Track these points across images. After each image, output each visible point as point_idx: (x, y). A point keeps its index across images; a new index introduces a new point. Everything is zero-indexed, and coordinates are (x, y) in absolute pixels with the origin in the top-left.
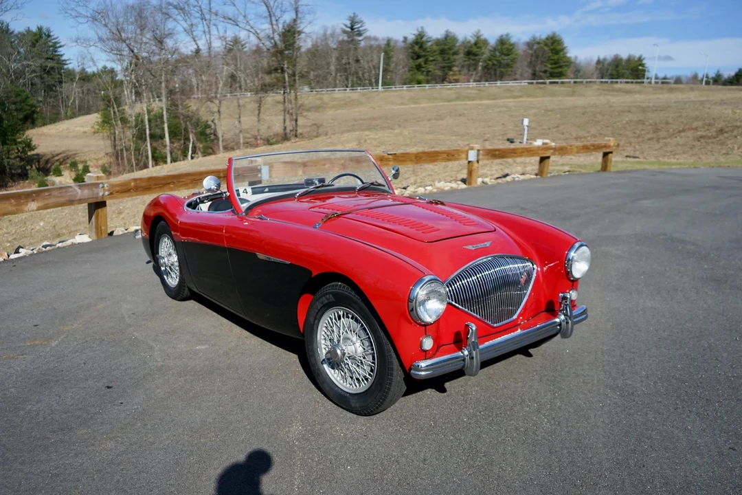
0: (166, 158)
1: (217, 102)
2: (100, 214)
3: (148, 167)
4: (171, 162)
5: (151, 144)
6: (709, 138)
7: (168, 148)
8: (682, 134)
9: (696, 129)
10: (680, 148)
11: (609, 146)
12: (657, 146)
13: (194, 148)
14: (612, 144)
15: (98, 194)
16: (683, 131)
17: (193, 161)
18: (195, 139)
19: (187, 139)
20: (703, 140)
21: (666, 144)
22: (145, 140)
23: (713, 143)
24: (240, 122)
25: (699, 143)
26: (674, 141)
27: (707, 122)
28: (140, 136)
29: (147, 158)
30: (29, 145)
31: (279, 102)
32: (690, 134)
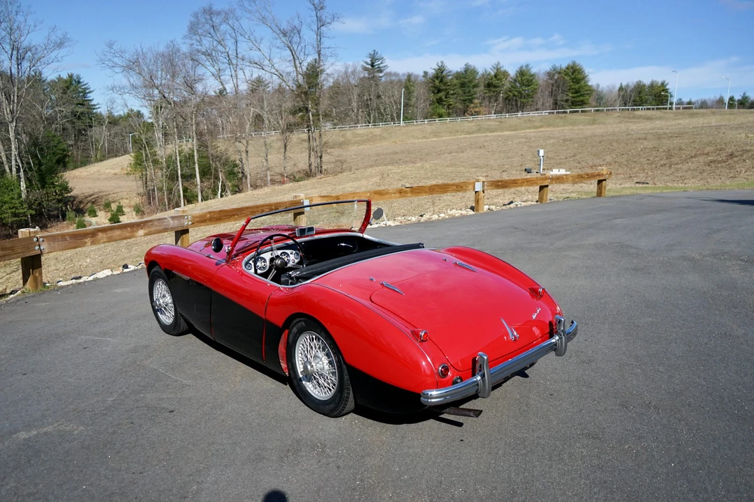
0: (197, 196)
1: (244, 142)
2: (185, 239)
3: (180, 206)
4: (202, 201)
5: (182, 185)
6: (720, 162)
7: (199, 187)
8: (694, 159)
9: (708, 154)
10: (690, 172)
11: (603, 175)
12: (669, 172)
13: (224, 186)
14: (605, 173)
15: (183, 224)
16: (695, 156)
17: (223, 198)
18: (224, 178)
19: (217, 178)
20: (713, 165)
21: (677, 170)
22: (178, 180)
23: (722, 167)
24: (267, 160)
25: (709, 168)
26: (685, 167)
27: (719, 147)
28: (173, 177)
29: (180, 197)
30: (66, 189)
31: (304, 140)
32: (701, 159)
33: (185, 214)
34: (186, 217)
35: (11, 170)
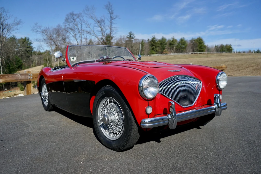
2: (28, 86)
6: (258, 69)
8: (248, 68)
9: (253, 66)
10: (247, 73)
12: (239, 72)
14: (224, 67)
15: (28, 78)
16: (248, 67)
20: (256, 70)
21: (242, 72)
23: (260, 71)
25: (255, 71)
26: (245, 71)
27: (257, 64)
32: (251, 68)
33: (29, 73)
34: (29, 75)
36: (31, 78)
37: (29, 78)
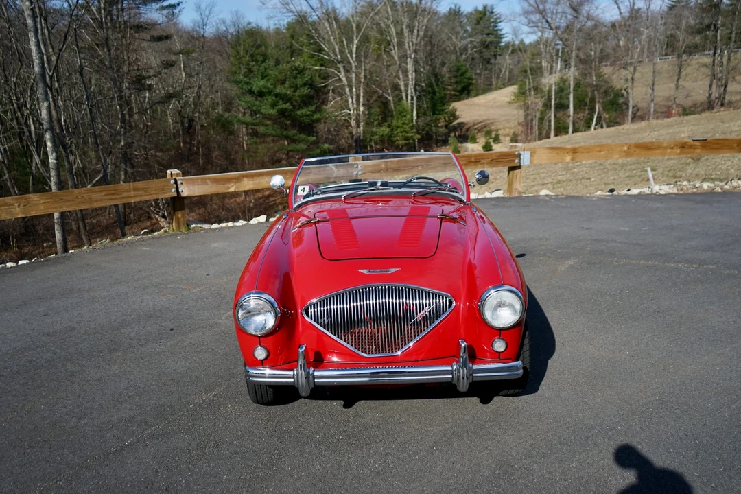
0: (568, 128)
1: (631, 69)
3: (549, 137)
4: (573, 133)
5: (555, 116)
7: (571, 118)
13: (599, 118)
15: (352, 173)
17: (596, 131)
18: (601, 109)
19: (592, 110)
22: (550, 109)
24: (653, 90)
28: (547, 106)
29: (550, 128)
30: (454, 116)
31: (705, 65)
33: (355, 162)
34: (355, 166)
35: (407, 97)
36: (360, 173)
37: (355, 173)
